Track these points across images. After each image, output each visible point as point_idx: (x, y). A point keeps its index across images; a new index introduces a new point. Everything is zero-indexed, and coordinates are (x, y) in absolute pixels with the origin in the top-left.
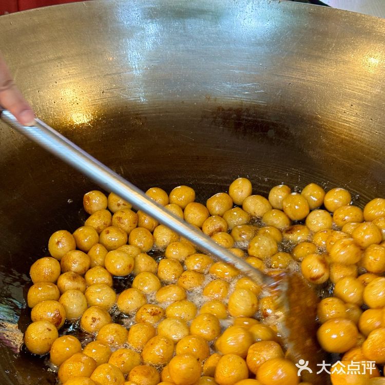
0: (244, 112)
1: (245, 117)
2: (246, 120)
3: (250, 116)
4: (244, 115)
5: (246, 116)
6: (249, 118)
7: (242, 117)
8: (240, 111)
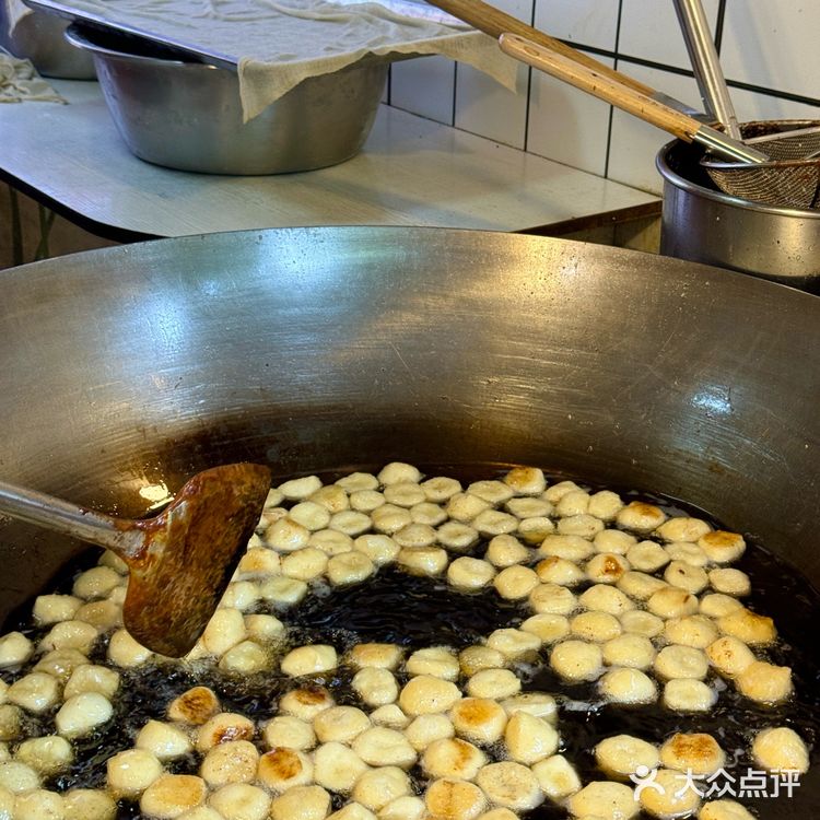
0: (212, 435)
1: (217, 443)
2: (222, 447)
3: (224, 438)
4: (214, 441)
5: (219, 440)
6: (225, 443)
7: (212, 444)
8: (205, 436)
